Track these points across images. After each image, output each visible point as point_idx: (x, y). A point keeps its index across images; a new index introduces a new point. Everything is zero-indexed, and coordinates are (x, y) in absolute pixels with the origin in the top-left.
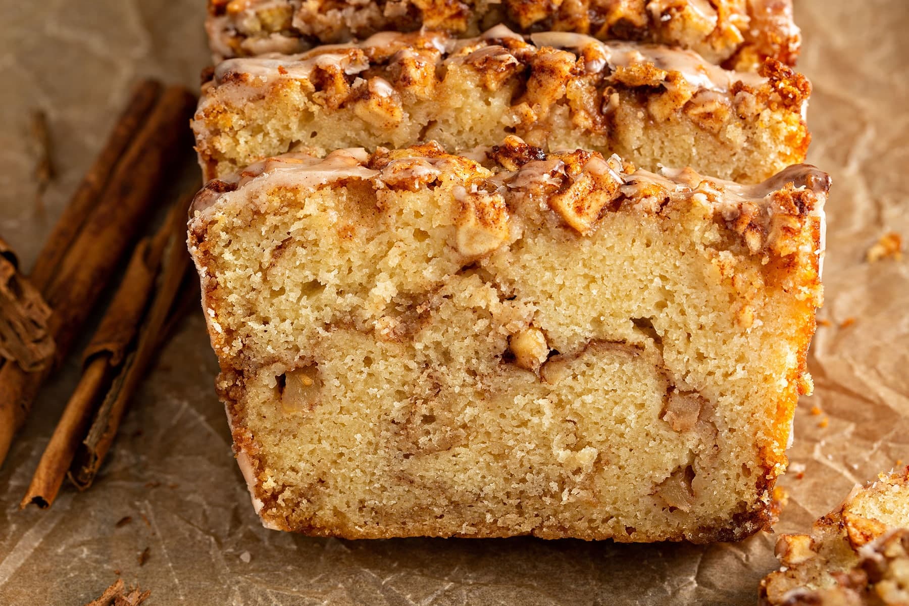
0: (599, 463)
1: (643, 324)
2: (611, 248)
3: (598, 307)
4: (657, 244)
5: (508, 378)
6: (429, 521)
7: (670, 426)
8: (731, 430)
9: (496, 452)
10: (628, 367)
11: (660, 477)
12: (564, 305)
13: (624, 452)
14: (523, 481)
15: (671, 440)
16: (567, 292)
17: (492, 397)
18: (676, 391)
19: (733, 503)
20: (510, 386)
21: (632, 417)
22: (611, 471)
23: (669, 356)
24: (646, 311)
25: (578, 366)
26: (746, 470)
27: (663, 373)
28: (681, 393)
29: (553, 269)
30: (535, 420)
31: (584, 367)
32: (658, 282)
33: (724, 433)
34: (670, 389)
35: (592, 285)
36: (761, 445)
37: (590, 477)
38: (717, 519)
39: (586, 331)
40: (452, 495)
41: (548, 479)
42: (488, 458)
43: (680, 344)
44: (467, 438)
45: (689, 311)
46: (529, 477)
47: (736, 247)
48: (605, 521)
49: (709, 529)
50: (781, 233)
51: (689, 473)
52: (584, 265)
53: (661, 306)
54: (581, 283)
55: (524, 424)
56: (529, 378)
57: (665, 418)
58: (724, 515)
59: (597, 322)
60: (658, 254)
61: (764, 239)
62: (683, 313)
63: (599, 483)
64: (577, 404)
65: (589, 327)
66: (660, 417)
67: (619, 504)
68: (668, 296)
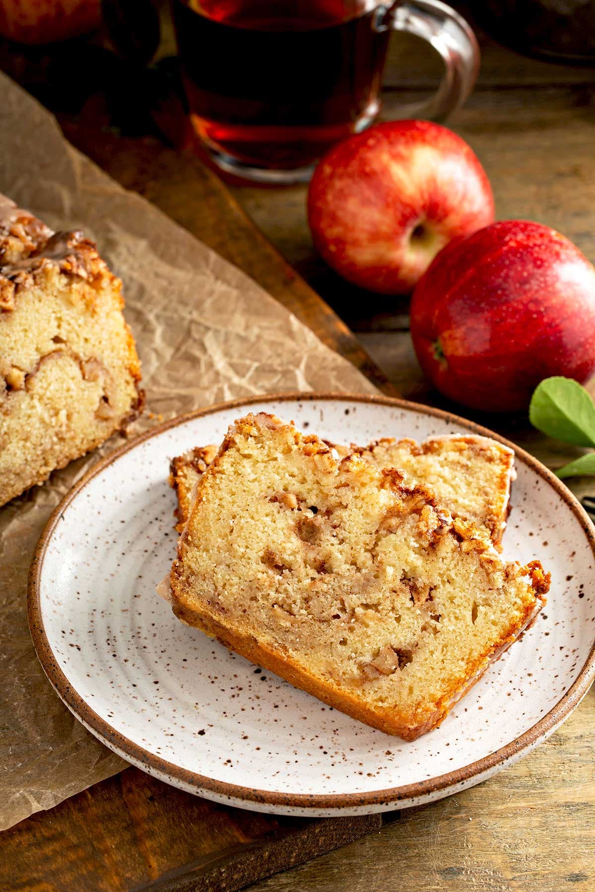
0: (69, 417)
1: (57, 340)
2: (27, 311)
3: (35, 341)
4: (44, 297)
5: (13, 399)
6: (10, 489)
7: (88, 380)
8: (114, 367)
9: (24, 437)
10: (60, 362)
11: (96, 406)
12: (20, 349)
13: (76, 405)
14: (41, 444)
15: (92, 387)
16: (20, 343)
17: (11, 412)
18: (84, 363)
19: (129, 401)
20: (16, 401)
21: (73, 386)
22: (75, 416)
23: (75, 348)
24: (55, 332)
25: (39, 375)
26: (127, 382)
27: (76, 358)
28: (87, 362)
29: (8, 335)
30: (34, 411)
31: (43, 374)
32: (53, 315)
33: (111, 370)
34: (80, 363)
35: (27, 333)
36: (128, 366)
37: (68, 426)
38: (126, 413)
39: (36, 357)
40: (15, 470)
41: (51, 438)
42: (22, 443)
43: (76, 339)
44: (9, 439)
45: (72, 321)
46: (43, 441)
47: (76, 280)
48: (82, 442)
49: (123, 419)
50: (92, 262)
51: (105, 399)
52: (20, 325)
53: (59, 326)
54: (22, 334)
55: (29, 416)
56: (22, 393)
57: (87, 377)
58: (128, 409)
59: (37, 349)
60: (47, 302)
61: (85, 269)
62: (69, 324)
63: (73, 426)
64: (48, 394)
65: (35, 353)
66: (84, 378)
67: (85, 431)
68: (59, 319)
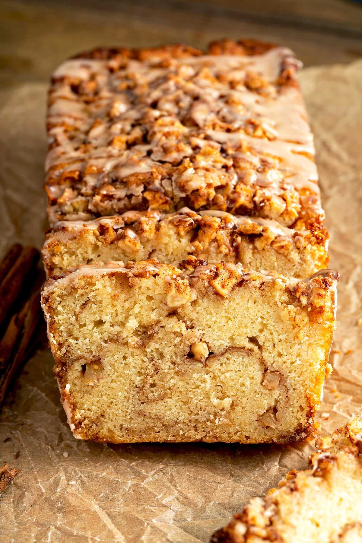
0: (232, 405)
1: (253, 340)
2: (238, 304)
3: (232, 332)
4: (259, 302)
5: (190, 365)
6: (153, 434)
7: (265, 387)
8: (294, 389)
9: (184, 401)
10: (246, 360)
11: (262, 412)
12: (216, 330)
13: (244, 400)
14: (197, 414)
15: (266, 394)
16: (218, 325)
17: (183, 375)
18: (268, 371)
19: (296, 424)
20: (191, 369)
21: (248, 383)
22: (238, 409)
23: (265, 354)
24: (255, 333)
25: (223, 359)
26: (301, 408)
27: (262, 362)
28: (271, 372)
29: (211, 314)
30: (203, 385)
31: (225, 360)
32: (260, 320)
33: (291, 391)
34: (266, 370)
35: (229, 322)
36: (308, 396)
37: (228, 412)
38: (288, 432)
39: (227, 343)
40: (164, 422)
41: (209, 413)
42: (181, 404)
43: (270, 349)
44: (171, 394)
45: (275, 333)
46: (200, 412)
47: (296, 303)
48: (236, 433)
49: (284, 437)
50: (317, 296)
51: (275, 410)
52: (226, 312)
53: (261, 331)
54: (224, 320)
55: (198, 387)
56: (200, 365)
57: (264, 384)
58: (292, 430)
59: (232, 339)
60: (260, 306)
61: (308, 299)
62: (271, 334)
63: (233, 415)
64: (222, 377)
65: (228, 341)
66: (262, 383)
67: (242, 425)
68: (265, 326)
